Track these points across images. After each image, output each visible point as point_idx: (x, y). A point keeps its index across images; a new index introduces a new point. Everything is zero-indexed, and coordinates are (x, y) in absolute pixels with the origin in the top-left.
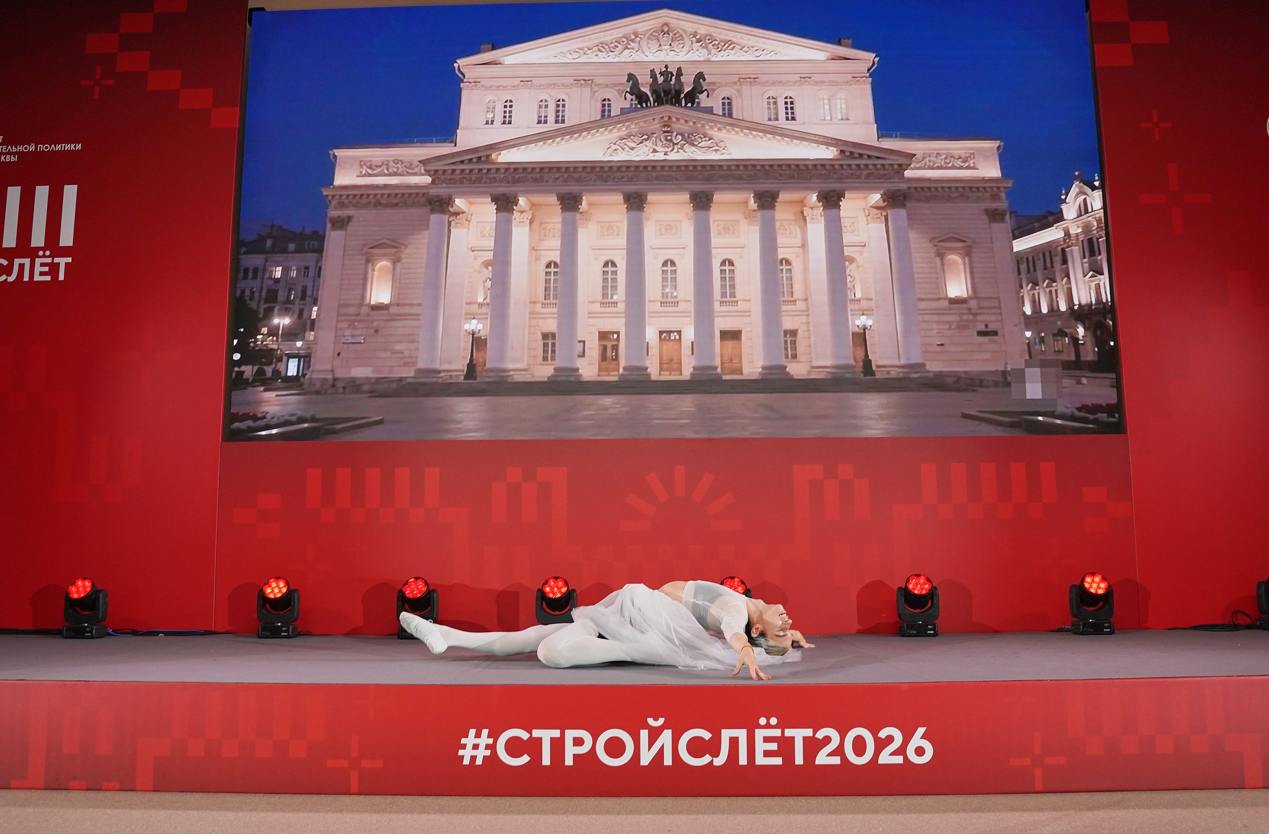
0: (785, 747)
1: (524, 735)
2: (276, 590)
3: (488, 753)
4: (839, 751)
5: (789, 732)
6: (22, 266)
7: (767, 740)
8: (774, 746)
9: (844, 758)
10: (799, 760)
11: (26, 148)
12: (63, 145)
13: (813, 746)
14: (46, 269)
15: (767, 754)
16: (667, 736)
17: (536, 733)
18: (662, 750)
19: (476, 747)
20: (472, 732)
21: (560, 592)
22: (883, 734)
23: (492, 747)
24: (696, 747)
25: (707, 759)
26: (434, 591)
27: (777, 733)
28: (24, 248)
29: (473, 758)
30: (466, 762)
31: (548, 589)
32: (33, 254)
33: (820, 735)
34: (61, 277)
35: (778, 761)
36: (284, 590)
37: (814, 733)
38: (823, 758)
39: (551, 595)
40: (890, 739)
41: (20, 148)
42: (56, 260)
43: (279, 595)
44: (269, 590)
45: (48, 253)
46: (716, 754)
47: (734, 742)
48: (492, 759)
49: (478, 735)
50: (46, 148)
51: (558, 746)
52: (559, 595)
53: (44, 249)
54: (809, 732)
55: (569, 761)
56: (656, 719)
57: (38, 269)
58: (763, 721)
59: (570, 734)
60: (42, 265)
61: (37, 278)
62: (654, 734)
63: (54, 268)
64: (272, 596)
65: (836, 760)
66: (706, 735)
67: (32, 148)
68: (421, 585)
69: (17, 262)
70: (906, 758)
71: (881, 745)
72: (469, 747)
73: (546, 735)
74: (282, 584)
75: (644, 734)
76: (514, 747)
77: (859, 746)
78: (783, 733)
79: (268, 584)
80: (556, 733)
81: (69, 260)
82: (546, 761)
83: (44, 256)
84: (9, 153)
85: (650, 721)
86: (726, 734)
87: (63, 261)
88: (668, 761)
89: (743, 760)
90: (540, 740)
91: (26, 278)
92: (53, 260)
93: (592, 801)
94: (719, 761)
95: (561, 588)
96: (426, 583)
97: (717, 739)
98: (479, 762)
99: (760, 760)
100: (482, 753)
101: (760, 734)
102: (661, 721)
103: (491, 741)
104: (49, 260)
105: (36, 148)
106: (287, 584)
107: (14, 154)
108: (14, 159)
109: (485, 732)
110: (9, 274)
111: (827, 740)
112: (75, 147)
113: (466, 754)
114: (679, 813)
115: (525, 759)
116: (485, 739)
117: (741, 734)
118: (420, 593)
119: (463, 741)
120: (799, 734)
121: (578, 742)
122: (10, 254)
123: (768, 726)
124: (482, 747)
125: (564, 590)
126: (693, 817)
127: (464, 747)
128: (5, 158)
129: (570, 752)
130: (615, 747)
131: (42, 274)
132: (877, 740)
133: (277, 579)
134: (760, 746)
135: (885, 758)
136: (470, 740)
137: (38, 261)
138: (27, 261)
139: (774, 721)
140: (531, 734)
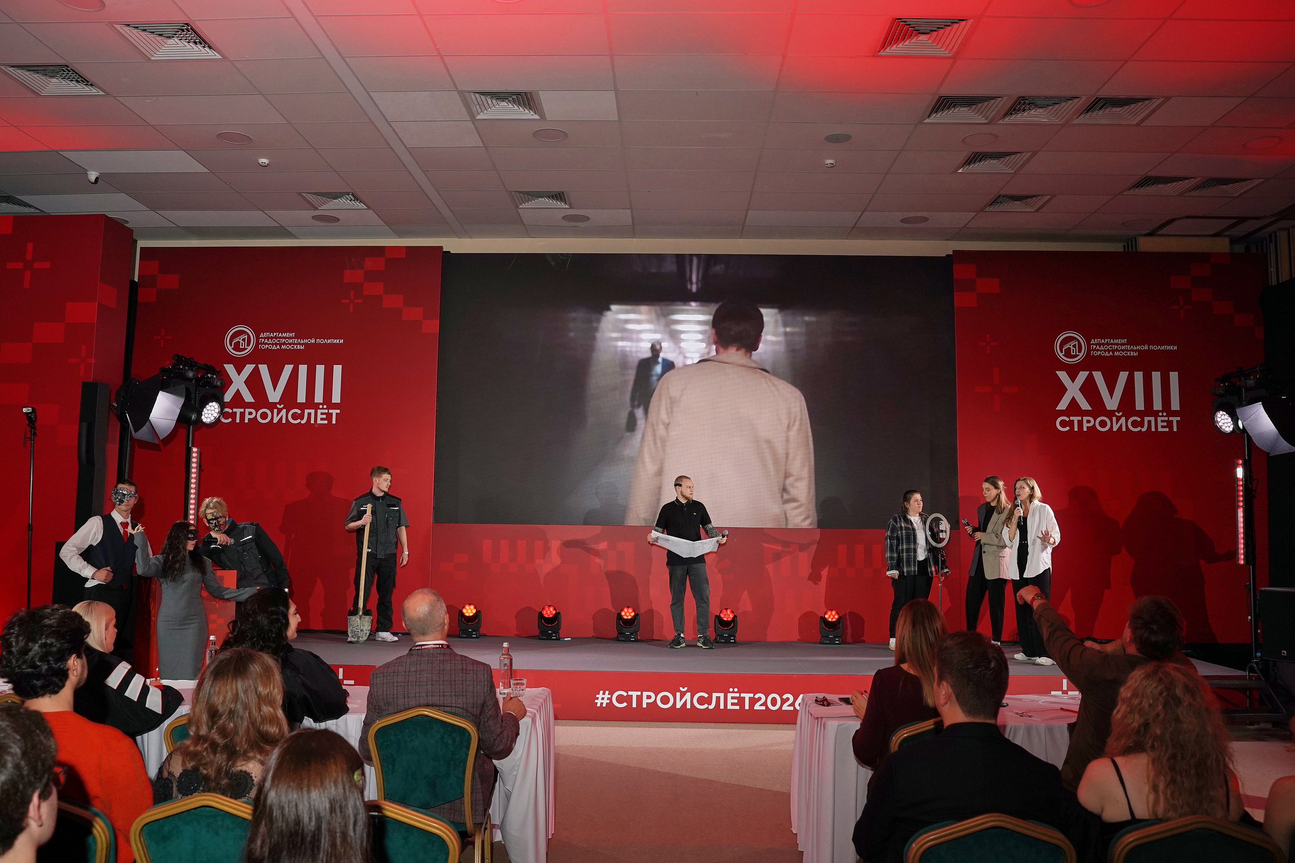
0: (741, 701)
1: (625, 694)
2: (469, 611)
3: (608, 701)
4: (765, 704)
5: (742, 695)
6: (309, 414)
7: (733, 698)
8: (736, 701)
9: (767, 707)
10: (747, 707)
11: (309, 341)
12: (332, 340)
13: (753, 701)
14: (324, 416)
15: (733, 704)
16: (688, 695)
17: (630, 693)
18: (686, 702)
19: (603, 699)
20: (601, 692)
21: (630, 615)
22: (785, 697)
23: (610, 699)
24: (701, 701)
25: (706, 706)
26: (559, 613)
27: (737, 695)
28: (310, 402)
29: (602, 704)
30: (599, 705)
31: (623, 614)
32: (316, 407)
33: (757, 696)
34: (334, 422)
35: (737, 707)
36: (474, 611)
37: (754, 695)
38: (757, 707)
39: (625, 617)
40: (788, 699)
41: (306, 341)
42: (331, 411)
43: (471, 614)
44: (464, 611)
45: (325, 407)
46: (710, 704)
47: (718, 698)
48: (610, 704)
49: (604, 694)
50: (322, 341)
51: (639, 698)
52: (629, 617)
53: (323, 404)
54: (751, 695)
55: (644, 706)
56: (684, 688)
57: (319, 416)
58: (731, 690)
59: (645, 694)
60: (322, 414)
61: (319, 422)
62: (683, 694)
63: (329, 416)
64: (467, 615)
65: (763, 708)
66: (706, 695)
67: (313, 341)
68: (551, 609)
69: (307, 411)
70: (794, 708)
71: (784, 701)
72: (600, 699)
73: (634, 694)
74: (472, 607)
75: (678, 694)
76: (620, 699)
77: (774, 702)
78: (740, 695)
79: (464, 607)
80: (639, 693)
81: (338, 411)
82: (634, 705)
83: (323, 408)
84: (299, 344)
85: (681, 688)
86: (715, 695)
87: (334, 412)
88: (688, 706)
89: (722, 707)
90: (632, 696)
91: (312, 422)
92: (328, 411)
93: (654, 723)
94: (711, 707)
95: (631, 612)
96: (555, 609)
97: (710, 697)
98: (604, 705)
99: (730, 707)
100: (605, 702)
101: (730, 695)
102: (686, 689)
103: (610, 696)
104: (326, 411)
105: (316, 341)
106: (475, 608)
107: (302, 344)
108: (302, 348)
109: (607, 692)
110: (302, 419)
111: (760, 699)
112: (339, 341)
113: (599, 702)
114: (693, 728)
115: (625, 704)
116: (607, 696)
117: (722, 695)
118: (552, 614)
119: (597, 696)
120: (747, 696)
121: (649, 697)
122: (302, 407)
123: (733, 692)
124: (606, 699)
125: (633, 614)
126: (698, 729)
127: (597, 699)
128: (297, 347)
129: (645, 701)
130: (665, 700)
131: (322, 419)
132: (782, 699)
133: (470, 605)
134: (730, 701)
135: (785, 707)
136: (600, 696)
137: (319, 411)
138: (312, 411)
139: (736, 690)
140: (627, 693)
